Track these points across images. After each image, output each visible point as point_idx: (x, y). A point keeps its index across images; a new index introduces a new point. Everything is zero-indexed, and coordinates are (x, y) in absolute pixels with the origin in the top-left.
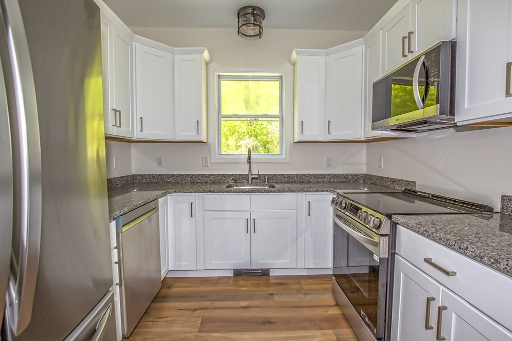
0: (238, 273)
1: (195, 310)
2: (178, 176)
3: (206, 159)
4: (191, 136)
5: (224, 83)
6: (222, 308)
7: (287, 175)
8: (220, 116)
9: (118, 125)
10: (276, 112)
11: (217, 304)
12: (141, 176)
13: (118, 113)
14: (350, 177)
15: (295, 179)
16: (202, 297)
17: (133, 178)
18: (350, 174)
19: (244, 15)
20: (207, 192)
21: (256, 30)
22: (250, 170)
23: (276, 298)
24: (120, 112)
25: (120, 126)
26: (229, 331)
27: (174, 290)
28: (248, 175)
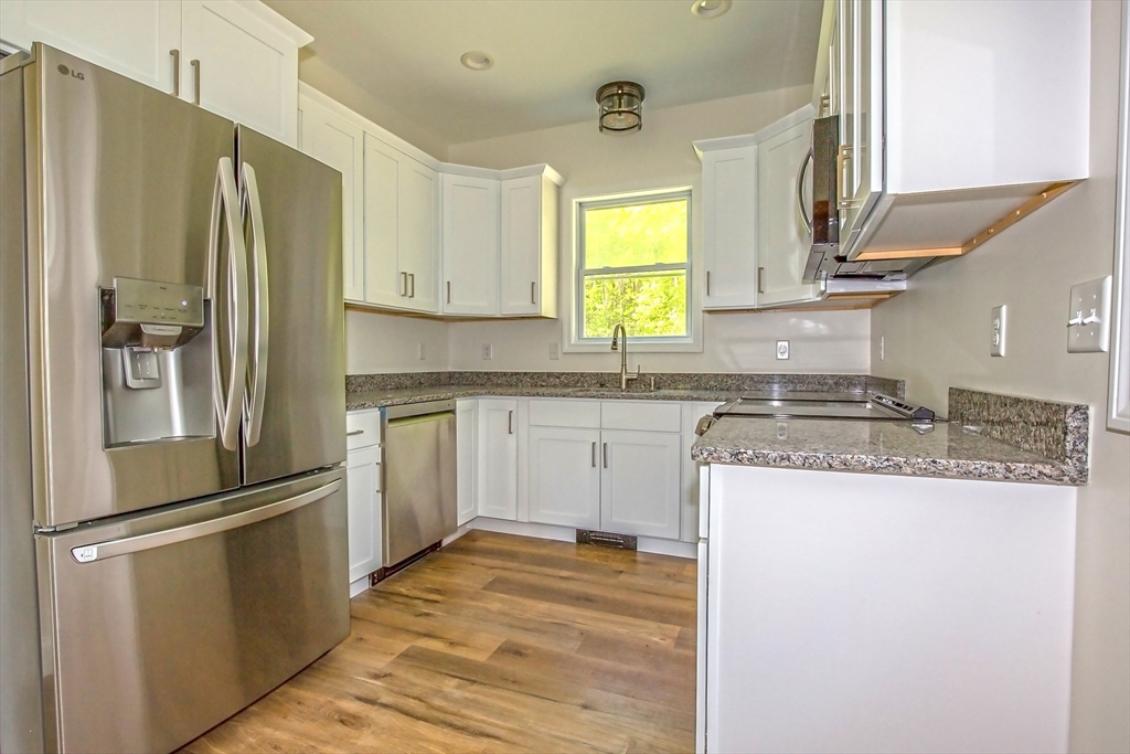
0: (584, 538)
1: (492, 568)
2: (512, 374)
3: (556, 345)
4: (520, 306)
5: (589, 215)
6: (529, 572)
7: (696, 375)
8: (581, 272)
9: (410, 293)
10: (683, 259)
11: (528, 567)
12: (461, 373)
13: (410, 278)
14: (831, 382)
15: (712, 383)
16: (512, 556)
17: (450, 378)
18: (832, 376)
19: (608, 96)
20: (534, 395)
21: (632, 120)
22: (624, 365)
23: (622, 577)
24: (412, 275)
25: (412, 296)
26: (520, 596)
27: (480, 544)
28: (621, 374)
